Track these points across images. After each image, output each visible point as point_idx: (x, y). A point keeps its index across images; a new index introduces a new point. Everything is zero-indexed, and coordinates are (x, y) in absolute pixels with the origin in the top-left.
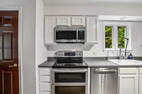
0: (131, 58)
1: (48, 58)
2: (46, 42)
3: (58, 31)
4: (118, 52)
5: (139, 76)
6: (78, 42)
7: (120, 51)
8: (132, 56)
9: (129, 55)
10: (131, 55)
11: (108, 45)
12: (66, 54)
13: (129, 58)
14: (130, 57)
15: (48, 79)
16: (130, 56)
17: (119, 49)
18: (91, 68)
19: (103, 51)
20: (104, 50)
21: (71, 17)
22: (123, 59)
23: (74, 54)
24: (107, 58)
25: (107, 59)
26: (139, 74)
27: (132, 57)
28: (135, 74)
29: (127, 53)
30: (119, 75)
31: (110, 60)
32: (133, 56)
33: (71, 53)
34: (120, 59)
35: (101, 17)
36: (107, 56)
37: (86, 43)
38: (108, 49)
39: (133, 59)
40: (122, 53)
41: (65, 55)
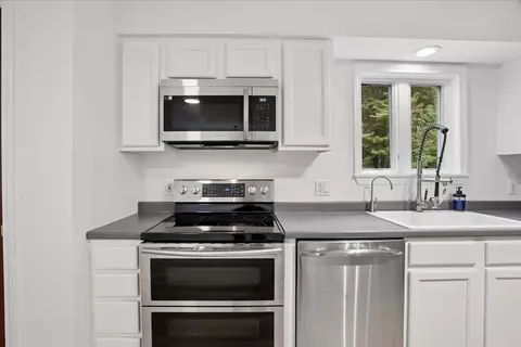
0: (459, 206)
1: (141, 205)
2: (125, 142)
3: (170, 98)
4: (411, 183)
5: (486, 271)
7: (420, 176)
8: (462, 199)
9: (454, 195)
10: (459, 193)
11: (376, 156)
12: (207, 191)
13: (453, 206)
14: (455, 202)
16: (457, 199)
17: (415, 171)
18: (298, 240)
19: (354, 178)
20: (356, 175)
22: (430, 209)
23: (239, 189)
24: (367, 207)
25: (370, 211)
26: (486, 266)
27: (464, 202)
28: (472, 265)
29: (445, 183)
30: (407, 270)
31: (379, 214)
32: (467, 199)
33: (228, 186)
34: (419, 208)
36: (369, 200)
37: (283, 145)
39: (469, 210)
40: (424, 187)
41: (204, 195)
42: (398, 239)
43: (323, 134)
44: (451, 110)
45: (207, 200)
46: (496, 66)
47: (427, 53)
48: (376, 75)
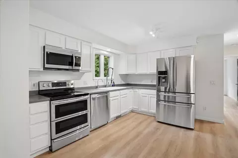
3: (49, 53)
4: (105, 81)
6: (74, 68)
10: (114, 83)
11: (97, 74)
12: (54, 84)
13: (113, 86)
15: (46, 116)
17: (106, 78)
18: (91, 95)
20: (94, 79)
21: (66, 38)
22: (110, 87)
23: (64, 84)
24: (97, 87)
27: (115, 85)
33: (61, 83)
34: (107, 87)
35: (94, 45)
36: (97, 85)
38: (96, 78)
40: (108, 81)
41: (53, 86)
42: (107, 92)
43: (90, 68)
44: (111, 64)
45: (54, 88)
46: (119, 55)
47: (109, 50)
48: (98, 52)
